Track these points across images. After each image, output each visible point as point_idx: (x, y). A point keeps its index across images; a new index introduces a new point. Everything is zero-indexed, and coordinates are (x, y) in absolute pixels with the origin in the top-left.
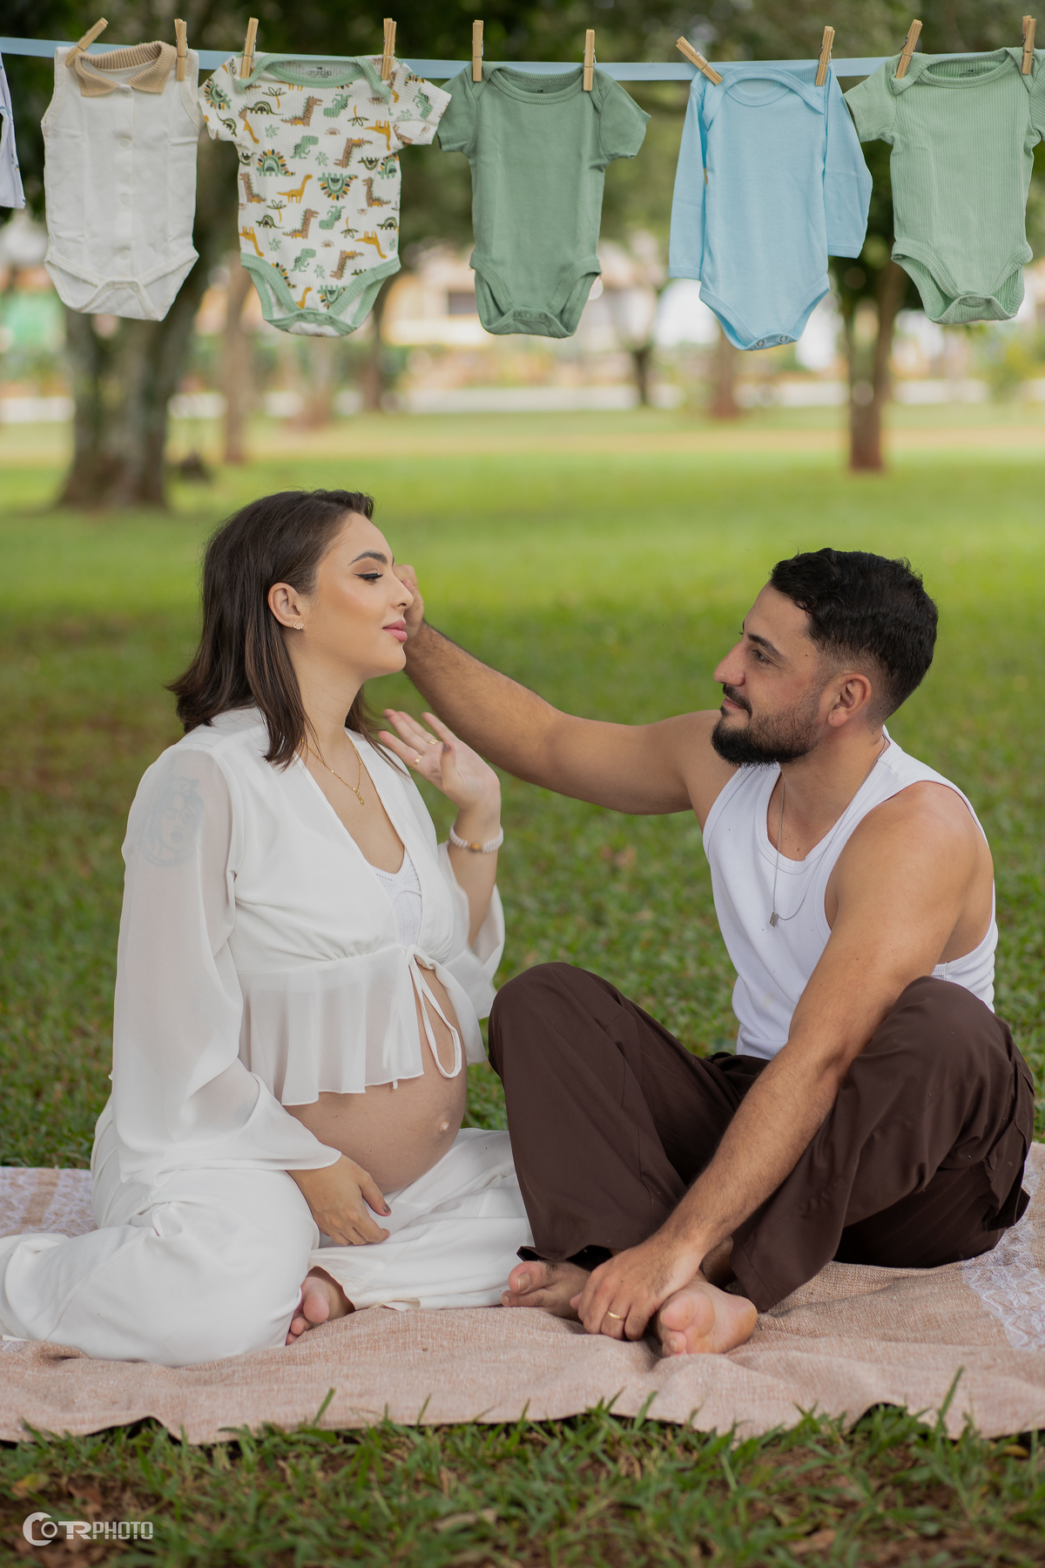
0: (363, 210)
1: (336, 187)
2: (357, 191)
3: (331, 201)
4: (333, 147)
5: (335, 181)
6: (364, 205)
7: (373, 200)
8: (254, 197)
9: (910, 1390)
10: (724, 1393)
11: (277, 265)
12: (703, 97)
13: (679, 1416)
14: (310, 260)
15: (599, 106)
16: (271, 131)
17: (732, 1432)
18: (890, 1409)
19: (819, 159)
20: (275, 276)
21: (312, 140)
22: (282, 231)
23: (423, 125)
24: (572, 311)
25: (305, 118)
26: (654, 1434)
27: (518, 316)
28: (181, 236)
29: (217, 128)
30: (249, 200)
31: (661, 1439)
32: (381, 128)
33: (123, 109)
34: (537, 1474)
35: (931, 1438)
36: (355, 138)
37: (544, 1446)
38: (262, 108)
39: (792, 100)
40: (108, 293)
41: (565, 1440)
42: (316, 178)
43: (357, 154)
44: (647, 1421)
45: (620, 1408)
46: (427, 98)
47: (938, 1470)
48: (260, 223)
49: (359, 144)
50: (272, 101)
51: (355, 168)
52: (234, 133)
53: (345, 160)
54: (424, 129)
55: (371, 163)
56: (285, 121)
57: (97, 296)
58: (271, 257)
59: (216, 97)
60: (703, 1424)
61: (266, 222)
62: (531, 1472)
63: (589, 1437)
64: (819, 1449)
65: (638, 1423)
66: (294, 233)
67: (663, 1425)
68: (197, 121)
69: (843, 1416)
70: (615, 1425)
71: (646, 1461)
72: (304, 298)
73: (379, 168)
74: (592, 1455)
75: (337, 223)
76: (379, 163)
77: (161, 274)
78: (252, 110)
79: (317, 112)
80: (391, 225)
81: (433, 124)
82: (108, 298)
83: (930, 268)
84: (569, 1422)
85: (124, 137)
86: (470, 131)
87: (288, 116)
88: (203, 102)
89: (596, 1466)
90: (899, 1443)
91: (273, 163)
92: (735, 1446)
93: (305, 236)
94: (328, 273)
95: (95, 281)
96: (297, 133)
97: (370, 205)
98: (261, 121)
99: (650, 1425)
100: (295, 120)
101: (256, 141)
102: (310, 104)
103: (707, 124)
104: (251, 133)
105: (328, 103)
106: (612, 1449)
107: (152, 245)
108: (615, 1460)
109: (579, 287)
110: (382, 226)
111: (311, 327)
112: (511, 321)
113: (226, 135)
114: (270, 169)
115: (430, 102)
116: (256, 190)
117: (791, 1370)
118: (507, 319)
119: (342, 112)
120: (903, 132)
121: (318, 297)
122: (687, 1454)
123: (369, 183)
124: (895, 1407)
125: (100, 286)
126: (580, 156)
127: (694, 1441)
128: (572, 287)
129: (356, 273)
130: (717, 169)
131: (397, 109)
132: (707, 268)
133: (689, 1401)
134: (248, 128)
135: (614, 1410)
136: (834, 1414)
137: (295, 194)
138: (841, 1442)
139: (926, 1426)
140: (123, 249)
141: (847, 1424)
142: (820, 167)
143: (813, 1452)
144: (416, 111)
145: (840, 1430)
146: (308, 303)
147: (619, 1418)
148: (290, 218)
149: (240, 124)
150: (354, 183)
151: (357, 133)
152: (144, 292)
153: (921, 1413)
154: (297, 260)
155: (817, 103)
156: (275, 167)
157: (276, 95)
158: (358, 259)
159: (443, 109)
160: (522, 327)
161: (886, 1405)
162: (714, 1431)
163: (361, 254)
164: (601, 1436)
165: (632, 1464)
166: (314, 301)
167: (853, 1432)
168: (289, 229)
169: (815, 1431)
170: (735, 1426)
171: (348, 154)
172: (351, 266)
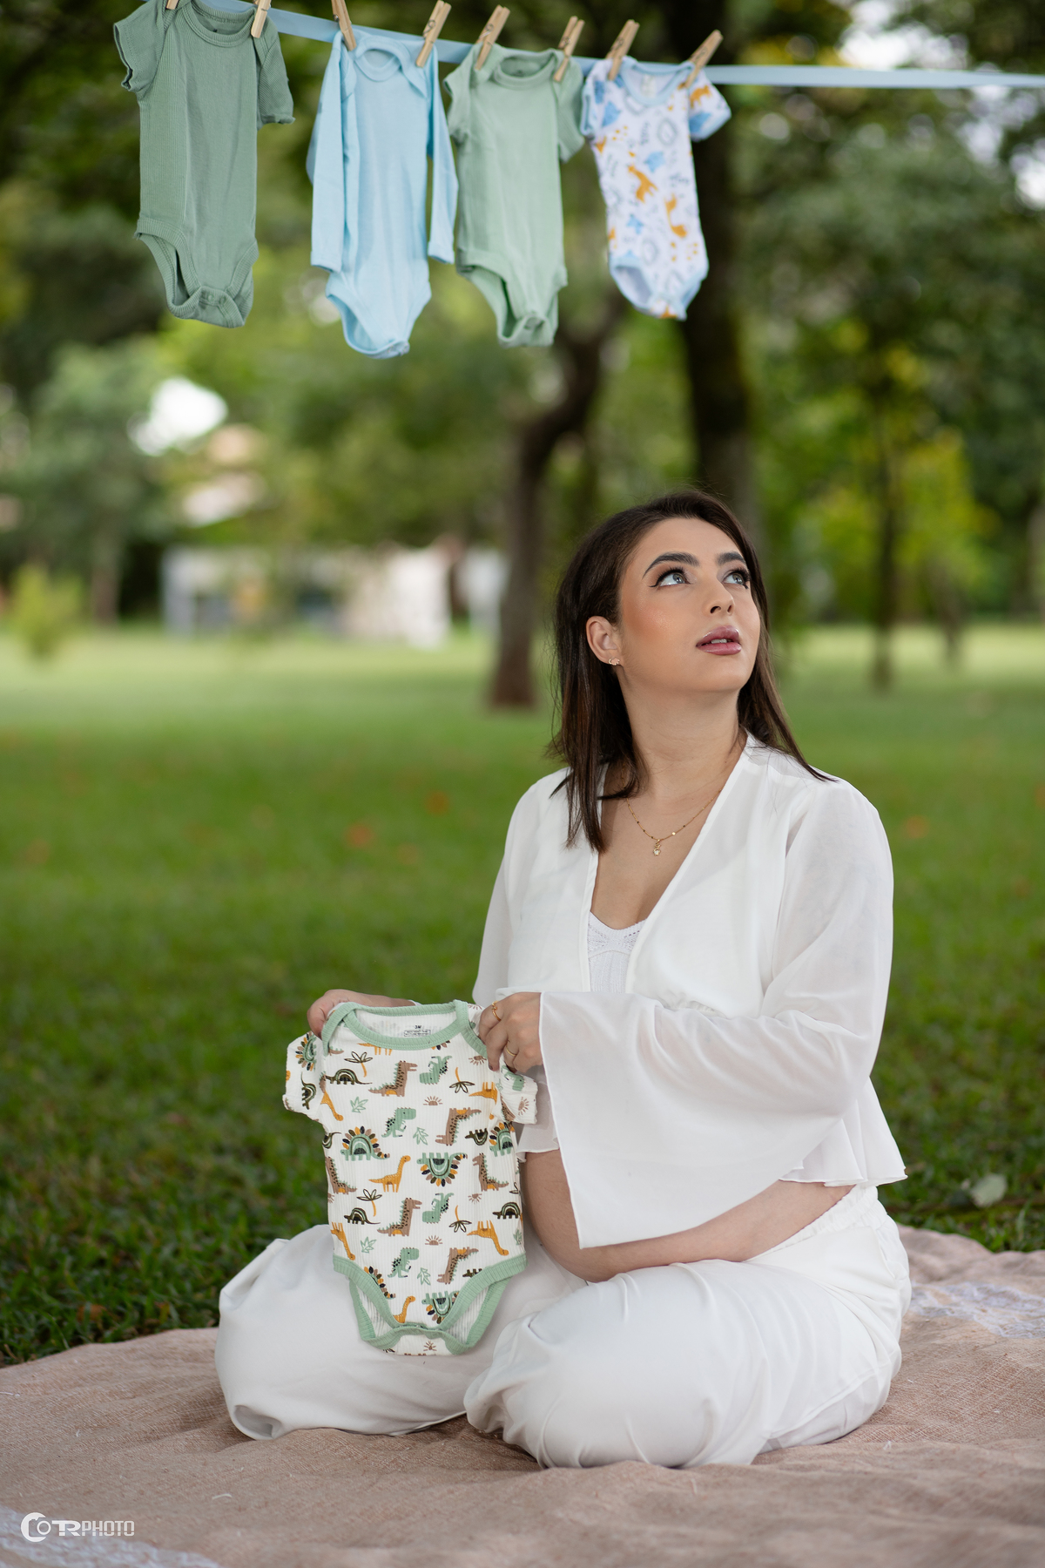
0: (475, 1196)
1: (440, 1170)
2: (466, 1174)
3: (437, 1188)
4: (434, 1121)
5: (439, 1162)
11: (372, 1270)
14: (412, 1263)
16: (358, 1105)
20: (369, 1282)
21: (408, 1113)
25: (398, 1086)
30: (336, 1191)
36: (460, 1107)
38: (345, 1078)
48: (350, 1219)
49: (465, 1114)
50: (357, 1068)
51: (464, 1145)
53: (449, 1136)
55: (479, 1136)
58: (364, 1261)
61: (357, 1217)
66: (392, 1230)
72: (405, 1310)
73: (489, 1142)
75: (444, 1215)
76: (489, 1137)
80: (510, 1213)
91: (363, 1144)
93: (406, 1233)
96: (392, 1103)
98: (344, 1093)
100: (387, 1089)
101: (339, 1118)
102: (402, 1071)
104: (332, 1108)
105: (424, 1068)
110: (498, 1214)
113: (304, 1108)
114: (360, 1151)
116: (343, 1179)
119: (442, 1076)
121: (424, 1309)
129: (469, 1274)
134: (328, 1100)
137: (391, 1181)
146: (412, 1316)
148: (387, 1210)
150: (462, 1164)
154: (395, 1263)
156: (365, 1148)
157: (362, 1060)
166: (418, 1313)
171: (452, 1129)
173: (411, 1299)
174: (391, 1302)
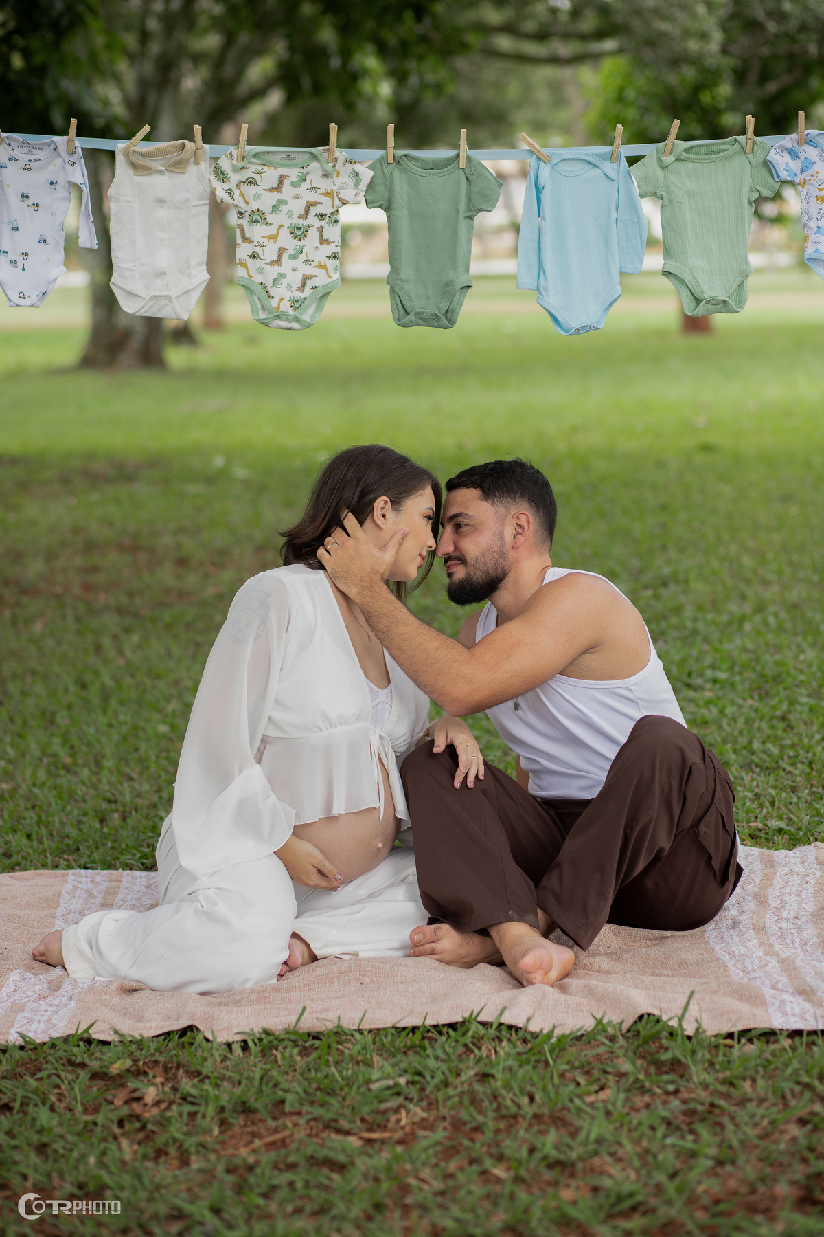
0: (317, 247)
1: (299, 233)
2: (313, 234)
3: (297, 242)
4: (297, 207)
5: (299, 228)
6: (318, 244)
7: (323, 241)
8: (246, 239)
9: (664, 1005)
10: (550, 1007)
11: (262, 284)
12: (537, 171)
13: (519, 1021)
14: (283, 280)
15: (470, 178)
16: (257, 197)
17: (553, 1031)
18: (651, 1017)
19: (614, 211)
20: (260, 290)
21: (284, 202)
22: (264, 261)
23: (355, 192)
24: (453, 312)
25: (278, 188)
26: (504, 1032)
27: (418, 315)
28: (200, 264)
29: (221, 194)
30: (243, 242)
31: (508, 1036)
32: (327, 194)
33: (160, 183)
34: (431, 1056)
35: (675, 1033)
36: (312, 200)
37: (436, 1040)
38: (251, 182)
39: (596, 172)
40: (152, 303)
41: (449, 1036)
42: (286, 226)
43: (313, 211)
44: (501, 1024)
45: (482, 1018)
46: (358, 174)
47: (678, 1054)
48: (250, 256)
49: (314, 204)
50: (257, 177)
51: (312, 220)
52: (233, 198)
53: (305, 216)
54: (356, 194)
55: (322, 216)
56: (266, 190)
57: (145, 305)
58: (258, 279)
59: (220, 174)
60: (534, 1027)
61: (254, 256)
62: (428, 1056)
63: (464, 1034)
64: (607, 1042)
65: (495, 1026)
66: (273, 263)
67: (510, 1027)
68: (208, 191)
69: (622, 1022)
70: (480, 1027)
71: (498, 1049)
72: (279, 305)
73: (327, 220)
74: (466, 1045)
75: (300, 256)
76: (327, 216)
77: (186, 290)
78: (244, 183)
79: (287, 183)
80: (335, 257)
81: (363, 191)
82: (152, 306)
83: (687, 281)
84: (453, 1026)
85: (161, 201)
86: (386, 195)
87: (267, 187)
88: (212, 178)
89: (469, 1053)
90: (655, 1037)
91: (258, 217)
92: (554, 1040)
93: (280, 265)
94: (294, 288)
95: (143, 295)
96: (274, 197)
97: (321, 244)
98: (250, 190)
99: (502, 1027)
100: (272, 189)
101: (247, 203)
102: (282, 179)
103: (541, 189)
104: (244, 198)
105: (294, 178)
106: (478, 1041)
107: (180, 271)
108: (479, 1049)
109: (458, 296)
110: (329, 257)
111: (284, 324)
112: (414, 318)
113: (227, 198)
114: (257, 221)
115: (360, 177)
116: (247, 235)
117: (591, 992)
118: (411, 317)
119: (303, 183)
120: (668, 192)
121: (288, 304)
122: (525, 1045)
123: (321, 229)
124: (654, 1015)
125: (147, 298)
126: (457, 211)
127: (529, 1037)
128: (453, 295)
129: (312, 288)
130: (547, 218)
131: (338, 181)
132: (542, 282)
133: (528, 1011)
134: (242, 194)
135: (479, 1019)
136: (616, 1019)
137: (273, 238)
138: (621, 1037)
139: (672, 1027)
140: (162, 274)
141: (625, 1027)
142: (614, 215)
143: (604, 1044)
144: (351, 183)
145: (620, 1030)
146: (282, 308)
147: (484, 1024)
148: (270, 253)
149: (237, 192)
150: (311, 230)
151: (313, 197)
152: (175, 301)
153: (671, 1019)
154: (274, 281)
155: (612, 174)
156: (260, 220)
157: (260, 173)
158: (314, 279)
159: (369, 181)
160: (421, 322)
161: (649, 1015)
162: (542, 1031)
163: (316, 276)
164: (470, 1033)
165: (490, 1050)
166: (286, 307)
167: (628, 1031)
168: (269, 261)
169: (605, 1031)
170: (554, 1027)
171: (307, 211)
172: (309, 284)
173: (282, 299)
174: (271, 300)
